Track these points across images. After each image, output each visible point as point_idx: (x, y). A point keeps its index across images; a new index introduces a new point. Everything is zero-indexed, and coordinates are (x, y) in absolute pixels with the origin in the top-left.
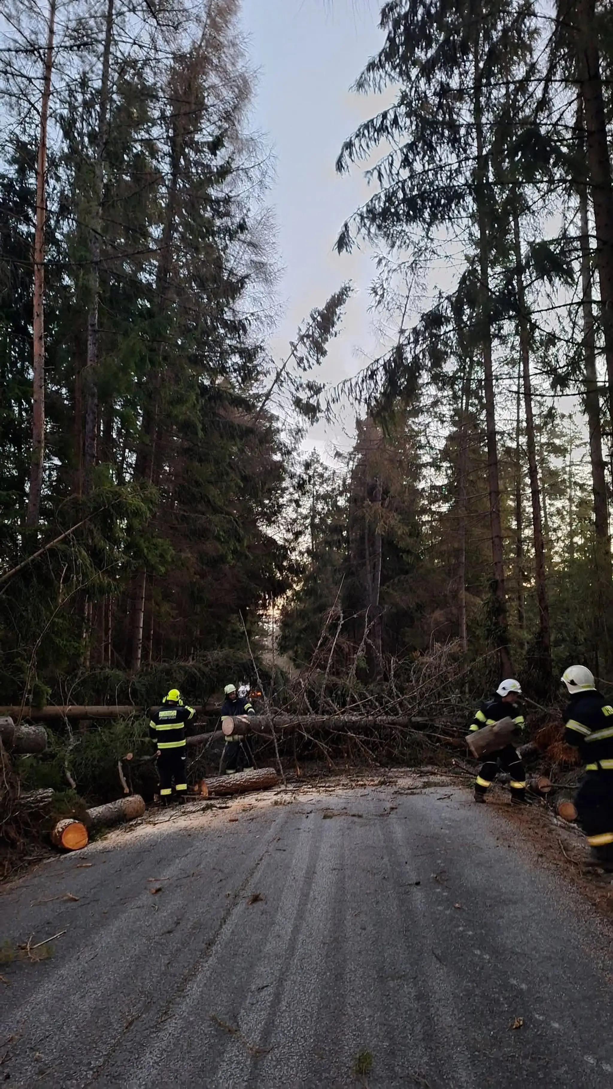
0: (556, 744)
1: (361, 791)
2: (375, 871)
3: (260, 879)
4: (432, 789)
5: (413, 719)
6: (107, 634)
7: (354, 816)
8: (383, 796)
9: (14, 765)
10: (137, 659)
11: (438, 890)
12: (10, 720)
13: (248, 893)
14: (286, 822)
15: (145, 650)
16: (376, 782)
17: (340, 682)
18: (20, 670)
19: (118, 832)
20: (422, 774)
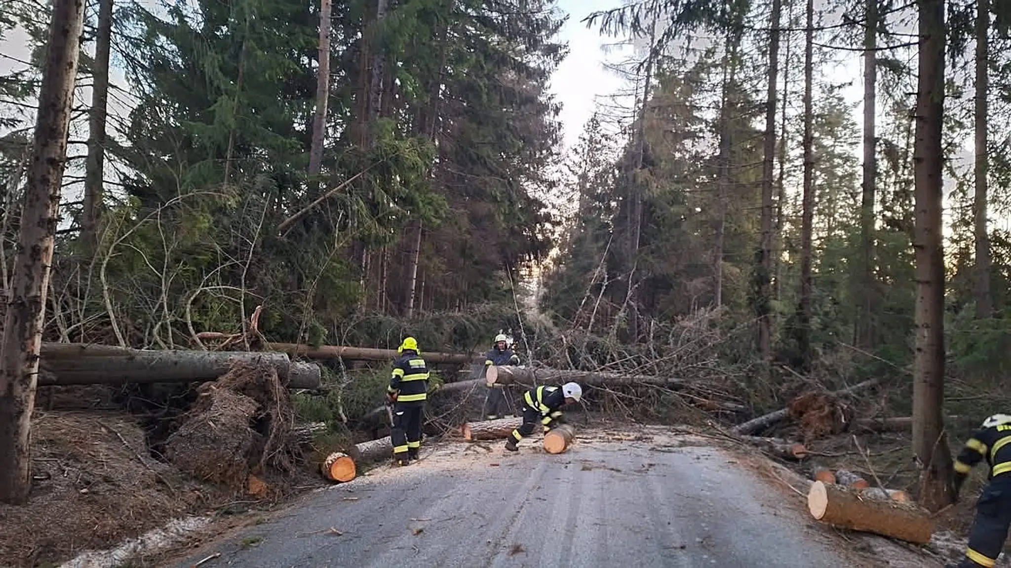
0: (813, 412)
1: (617, 445)
2: (637, 530)
3: (521, 528)
4: (689, 449)
5: (670, 380)
6: (382, 282)
7: (612, 469)
8: (639, 451)
9: (288, 399)
10: (410, 308)
11: (705, 557)
12: (286, 357)
13: (509, 542)
14: (546, 471)
15: (417, 299)
16: (632, 437)
17: (600, 340)
18: (299, 310)
19: (384, 467)
20: (678, 433)
